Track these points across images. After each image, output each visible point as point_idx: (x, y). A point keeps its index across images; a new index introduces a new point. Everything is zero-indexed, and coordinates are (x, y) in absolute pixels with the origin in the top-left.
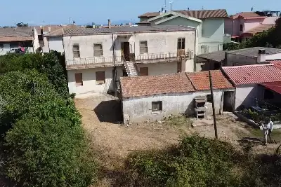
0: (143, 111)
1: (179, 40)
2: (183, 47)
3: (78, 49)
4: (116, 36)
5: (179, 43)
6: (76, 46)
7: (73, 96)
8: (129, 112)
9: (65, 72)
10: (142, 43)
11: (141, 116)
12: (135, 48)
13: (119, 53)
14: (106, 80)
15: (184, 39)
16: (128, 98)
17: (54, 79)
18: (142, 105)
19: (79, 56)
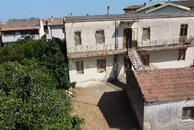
0: (170, 120)
1: (182, 25)
2: (186, 34)
3: (80, 36)
4: (119, 22)
5: (182, 30)
6: (78, 33)
7: (73, 85)
8: (151, 121)
9: (66, 61)
10: (144, 29)
11: (167, 125)
12: (137, 35)
13: (121, 40)
14: (107, 68)
15: (187, 26)
16: (152, 103)
17: (54, 68)
18: (169, 111)
19: (80, 43)
